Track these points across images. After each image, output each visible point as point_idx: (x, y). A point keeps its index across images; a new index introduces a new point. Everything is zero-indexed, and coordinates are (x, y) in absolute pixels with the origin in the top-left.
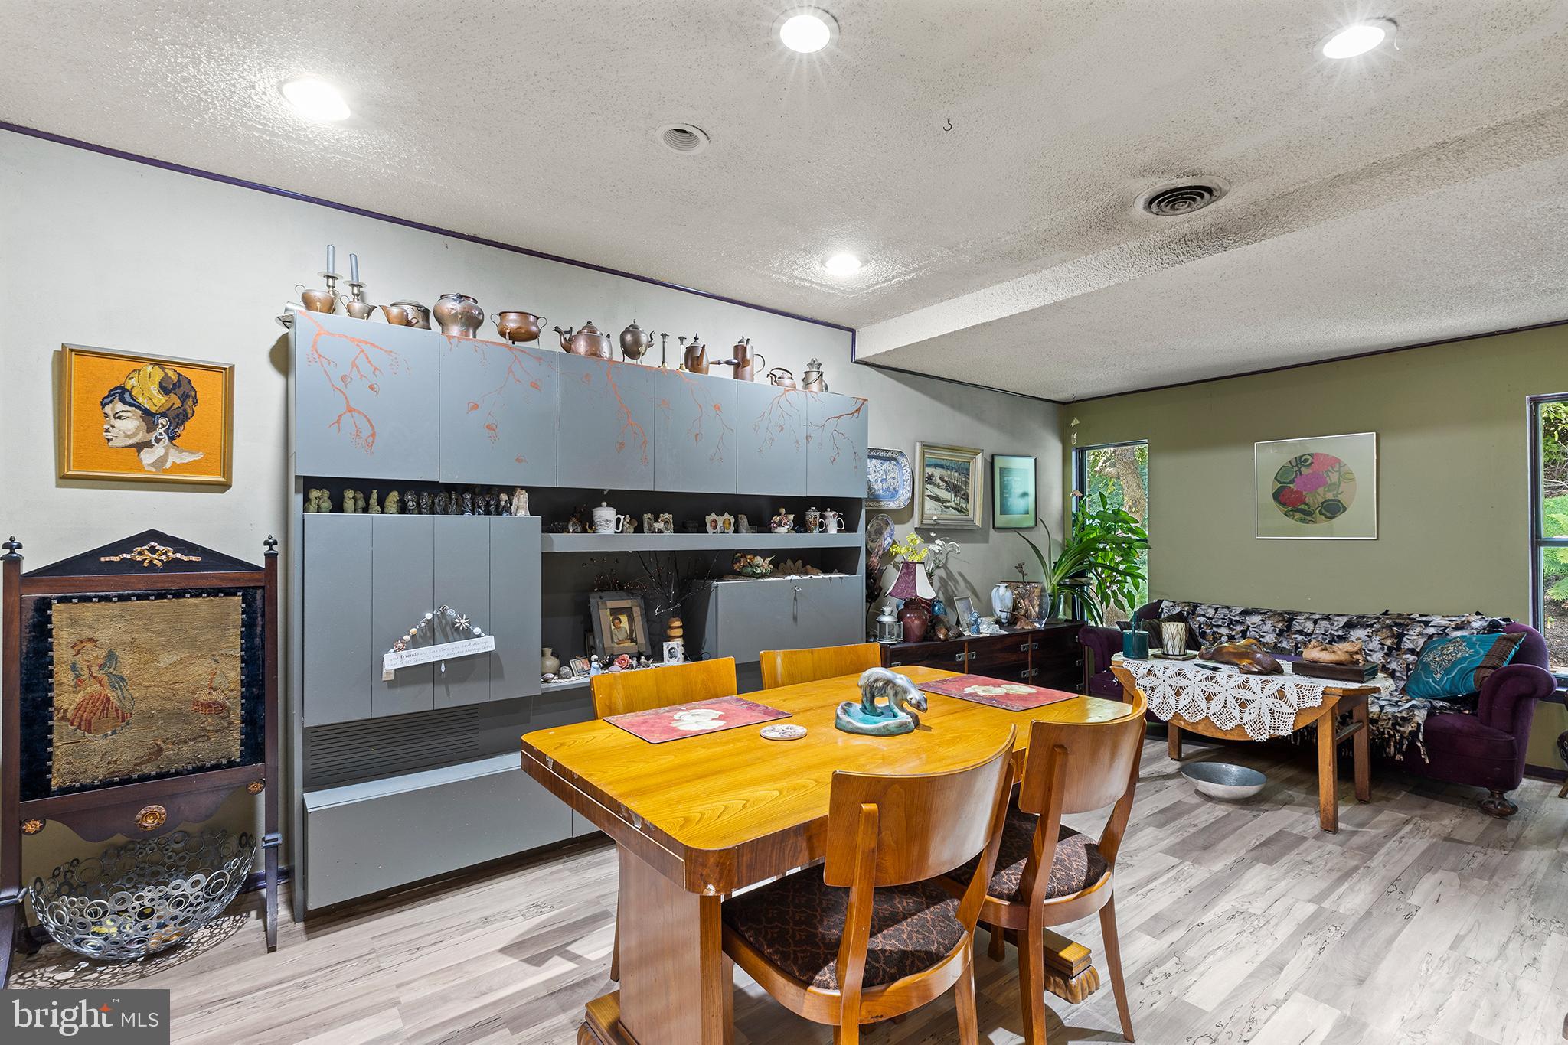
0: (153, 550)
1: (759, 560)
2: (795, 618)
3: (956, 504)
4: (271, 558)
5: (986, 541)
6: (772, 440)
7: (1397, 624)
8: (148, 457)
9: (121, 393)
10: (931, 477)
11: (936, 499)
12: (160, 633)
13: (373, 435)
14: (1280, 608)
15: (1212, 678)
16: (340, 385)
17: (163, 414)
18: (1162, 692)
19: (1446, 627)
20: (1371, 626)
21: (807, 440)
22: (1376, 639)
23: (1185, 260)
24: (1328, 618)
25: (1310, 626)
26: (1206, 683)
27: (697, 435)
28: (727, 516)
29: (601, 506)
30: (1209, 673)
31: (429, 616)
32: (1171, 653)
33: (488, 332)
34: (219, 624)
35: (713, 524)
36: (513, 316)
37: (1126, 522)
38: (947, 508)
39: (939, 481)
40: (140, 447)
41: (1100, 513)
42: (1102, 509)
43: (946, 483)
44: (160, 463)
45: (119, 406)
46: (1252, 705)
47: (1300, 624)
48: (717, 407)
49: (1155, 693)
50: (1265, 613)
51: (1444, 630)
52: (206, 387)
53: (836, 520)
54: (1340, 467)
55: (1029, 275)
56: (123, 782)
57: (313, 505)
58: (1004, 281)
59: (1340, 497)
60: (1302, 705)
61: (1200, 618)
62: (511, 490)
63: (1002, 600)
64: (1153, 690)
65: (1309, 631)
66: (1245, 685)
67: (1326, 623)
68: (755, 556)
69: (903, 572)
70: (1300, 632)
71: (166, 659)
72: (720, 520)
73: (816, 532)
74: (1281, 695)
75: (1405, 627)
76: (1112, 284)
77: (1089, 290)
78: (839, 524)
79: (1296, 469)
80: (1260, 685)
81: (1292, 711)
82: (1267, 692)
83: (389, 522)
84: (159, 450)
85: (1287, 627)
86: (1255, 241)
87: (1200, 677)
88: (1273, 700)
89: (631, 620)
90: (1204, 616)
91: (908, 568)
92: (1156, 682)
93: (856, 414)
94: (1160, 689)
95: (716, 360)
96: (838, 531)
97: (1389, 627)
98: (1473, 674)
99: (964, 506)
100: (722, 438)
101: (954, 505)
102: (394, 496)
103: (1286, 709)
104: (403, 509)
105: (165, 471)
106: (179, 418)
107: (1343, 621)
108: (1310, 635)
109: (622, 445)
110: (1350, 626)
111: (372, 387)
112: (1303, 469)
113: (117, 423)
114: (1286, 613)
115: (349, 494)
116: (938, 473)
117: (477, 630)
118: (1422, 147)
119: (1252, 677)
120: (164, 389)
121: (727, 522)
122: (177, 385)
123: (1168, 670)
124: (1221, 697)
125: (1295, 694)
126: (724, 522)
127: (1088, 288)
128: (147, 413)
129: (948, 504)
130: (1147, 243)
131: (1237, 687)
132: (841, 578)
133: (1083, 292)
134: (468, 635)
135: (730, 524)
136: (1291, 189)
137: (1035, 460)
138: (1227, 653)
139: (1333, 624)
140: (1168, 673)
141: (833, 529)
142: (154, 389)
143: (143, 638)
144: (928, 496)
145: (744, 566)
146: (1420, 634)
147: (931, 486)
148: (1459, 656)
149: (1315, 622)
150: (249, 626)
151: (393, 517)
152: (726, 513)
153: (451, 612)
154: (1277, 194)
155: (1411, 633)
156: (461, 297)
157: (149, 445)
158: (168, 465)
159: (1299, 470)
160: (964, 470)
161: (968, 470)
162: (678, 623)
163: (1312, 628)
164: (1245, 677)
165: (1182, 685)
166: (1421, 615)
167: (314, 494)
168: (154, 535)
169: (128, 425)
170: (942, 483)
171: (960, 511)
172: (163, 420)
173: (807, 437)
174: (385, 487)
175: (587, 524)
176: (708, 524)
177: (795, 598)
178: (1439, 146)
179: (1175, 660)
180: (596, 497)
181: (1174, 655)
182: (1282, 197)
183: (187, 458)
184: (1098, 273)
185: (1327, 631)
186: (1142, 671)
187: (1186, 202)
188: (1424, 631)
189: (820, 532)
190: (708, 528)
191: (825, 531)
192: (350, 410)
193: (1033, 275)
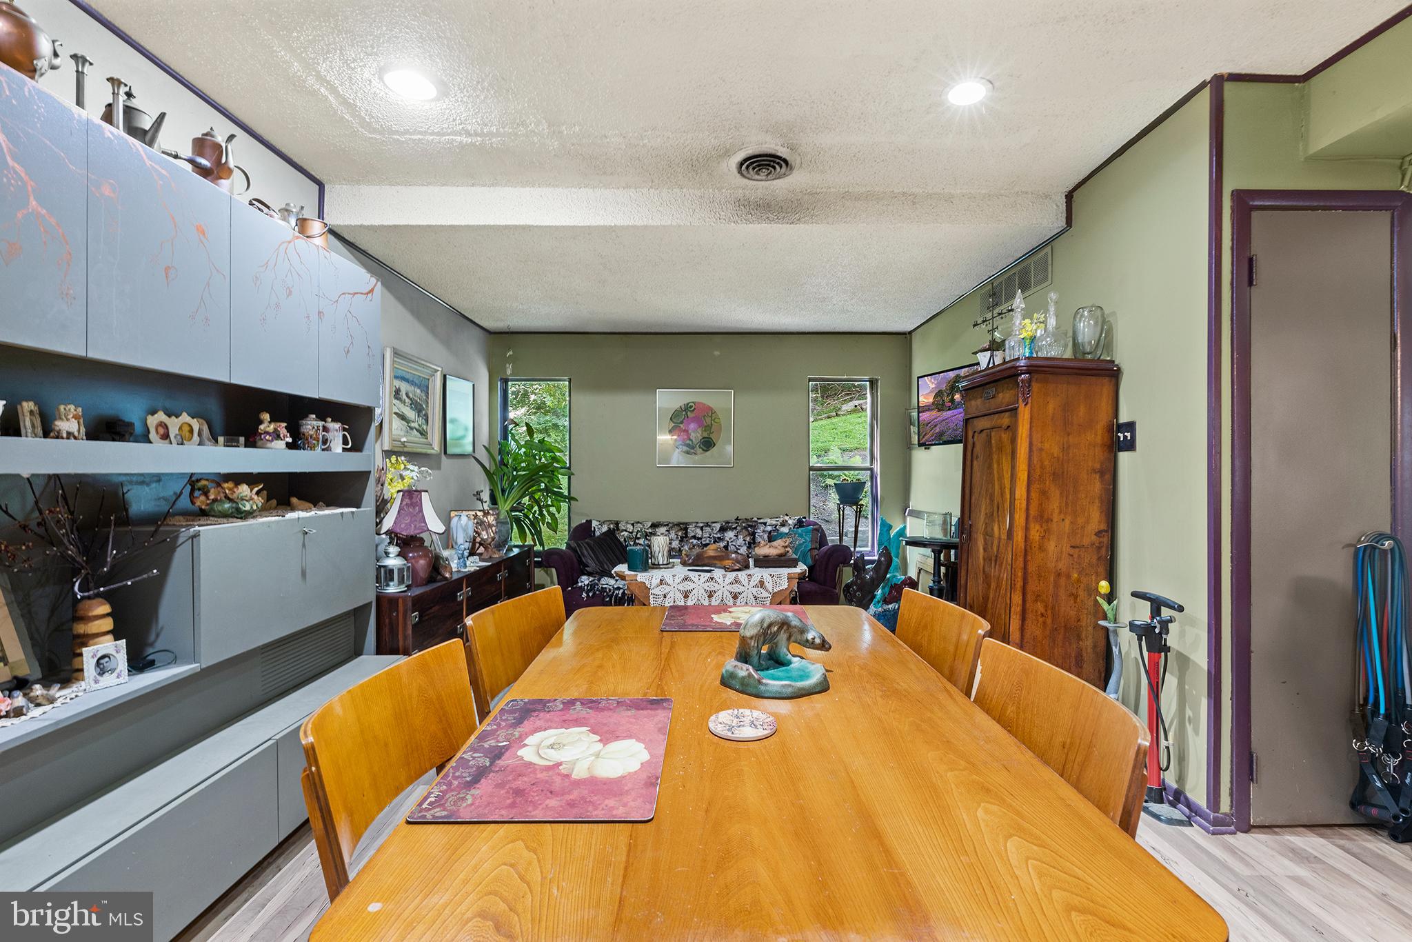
1: (244, 490)
2: (304, 574)
3: (419, 425)
5: (439, 468)
6: (278, 306)
7: (750, 526)
10: (397, 392)
11: (402, 417)
14: (676, 521)
15: (712, 579)
18: (672, 597)
19: (776, 526)
20: (735, 528)
21: (320, 317)
22: (741, 537)
23: (739, 221)
24: (707, 525)
25: (699, 532)
26: (708, 584)
27: (167, 269)
28: (185, 418)
30: (708, 575)
32: (661, 563)
35: (161, 431)
37: (550, 451)
38: (411, 428)
39: (404, 397)
41: (528, 443)
42: (528, 438)
43: (411, 399)
46: (741, 596)
47: (693, 531)
48: (201, 231)
49: (667, 599)
50: (667, 525)
51: (775, 527)
53: (340, 434)
54: (712, 413)
55: (587, 189)
58: (557, 186)
59: (711, 436)
60: (775, 590)
61: (624, 533)
63: (465, 530)
64: (665, 596)
65: (700, 536)
66: (736, 581)
67: (708, 529)
68: (237, 484)
69: (404, 503)
70: (694, 537)
72: (174, 424)
73: (318, 450)
74: (761, 584)
75: (753, 527)
76: (674, 224)
77: (651, 223)
78: (345, 442)
79: (684, 413)
80: (746, 579)
81: (768, 595)
82: (752, 584)
85: (684, 534)
86: (793, 223)
87: (702, 580)
88: (757, 589)
90: (626, 531)
91: (411, 498)
92: (667, 589)
93: (370, 295)
94: (671, 595)
95: (172, 150)
96: (344, 450)
97: (746, 528)
98: (809, 553)
99: (425, 428)
100: (208, 284)
101: (417, 427)
103: (765, 594)
107: (718, 526)
108: (701, 539)
109: (14, 250)
110: (723, 529)
112: (689, 413)
114: (681, 524)
116: (404, 387)
118: (895, 191)
119: (739, 573)
121: (186, 428)
123: (677, 577)
124: (719, 593)
125: (771, 582)
126: (180, 429)
127: (650, 221)
129: (412, 425)
130: (707, 196)
131: (732, 583)
132: (353, 513)
133: (645, 224)
135: (191, 431)
136: (818, 190)
137: (474, 385)
138: (707, 557)
139: (713, 529)
140: (677, 580)
141: (337, 447)
144: (396, 413)
145: (215, 500)
146: (764, 531)
147: (398, 402)
148: (797, 543)
149: (702, 529)
152: (185, 414)
154: (809, 191)
155: (759, 531)
159: (687, 413)
160: (425, 389)
161: (428, 387)
162: (105, 608)
163: (701, 533)
164: (734, 574)
165: (689, 588)
166: (758, 519)
170: (407, 400)
171: (421, 434)
173: (319, 313)
176: (152, 431)
177: (304, 545)
178: (904, 194)
179: (665, 568)
181: (663, 565)
182: (811, 194)
184: (661, 209)
185: (710, 535)
186: (655, 582)
187: (768, 169)
188: (765, 529)
189: (323, 450)
190: (153, 435)
191: (329, 449)
193: (591, 190)
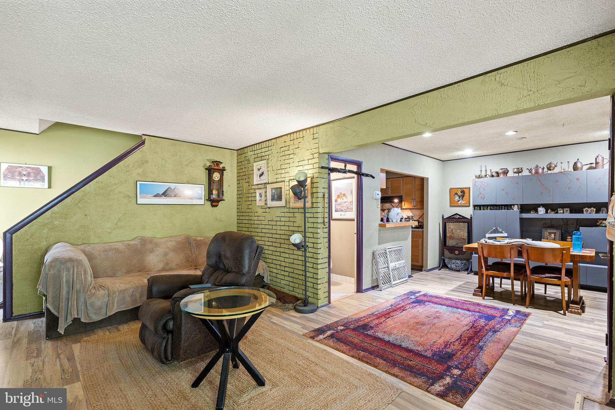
0: (457, 216)
4: (471, 217)
6: (605, 185)
8: (459, 202)
9: (456, 194)
12: (457, 227)
13: (484, 197)
16: (479, 190)
17: (461, 196)
27: (569, 188)
29: (540, 207)
31: (494, 228)
33: (510, 174)
34: (464, 227)
35: (586, 211)
36: (515, 169)
40: (458, 201)
44: (461, 203)
45: (456, 196)
48: (577, 179)
52: (466, 191)
56: (453, 247)
57: (476, 209)
62: (514, 205)
71: (458, 231)
72: (589, 210)
83: (488, 212)
84: (461, 201)
89: (555, 235)
95: (586, 164)
100: (580, 187)
102: (489, 207)
104: (491, 209)
105: (462, 204)
106: (463, 196)
109: (542, 193)
111: (484, 189)
113: (456, 198)
115: (482, 207)
117: (503, 232)
120: (461, 192)
122: (463, 191)
126: (591, 210)
128: (459, 196)
134: (502, 233)
135: (594, 211)
142: (460, 192)
143: (456, 228)
145: (600, 223)
150: (468, 227)
151: (489, 211)
152: (592, 208)
153: (498, 228)
156: (502, 169)
157: (459, 201)
158: (462, 203)
162: (570, 238)
167: (476, 207)
168: (457, 214)
169: (457, 198)
172: (461, 197)
174: (487, 206)
175: (536, 211)
176: (584, 211)
180: (539, 205)
183: (464, 202)
192: (480, 193)
